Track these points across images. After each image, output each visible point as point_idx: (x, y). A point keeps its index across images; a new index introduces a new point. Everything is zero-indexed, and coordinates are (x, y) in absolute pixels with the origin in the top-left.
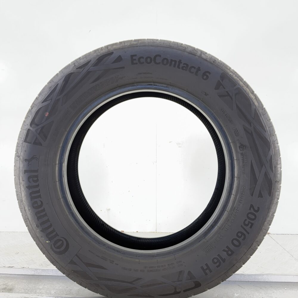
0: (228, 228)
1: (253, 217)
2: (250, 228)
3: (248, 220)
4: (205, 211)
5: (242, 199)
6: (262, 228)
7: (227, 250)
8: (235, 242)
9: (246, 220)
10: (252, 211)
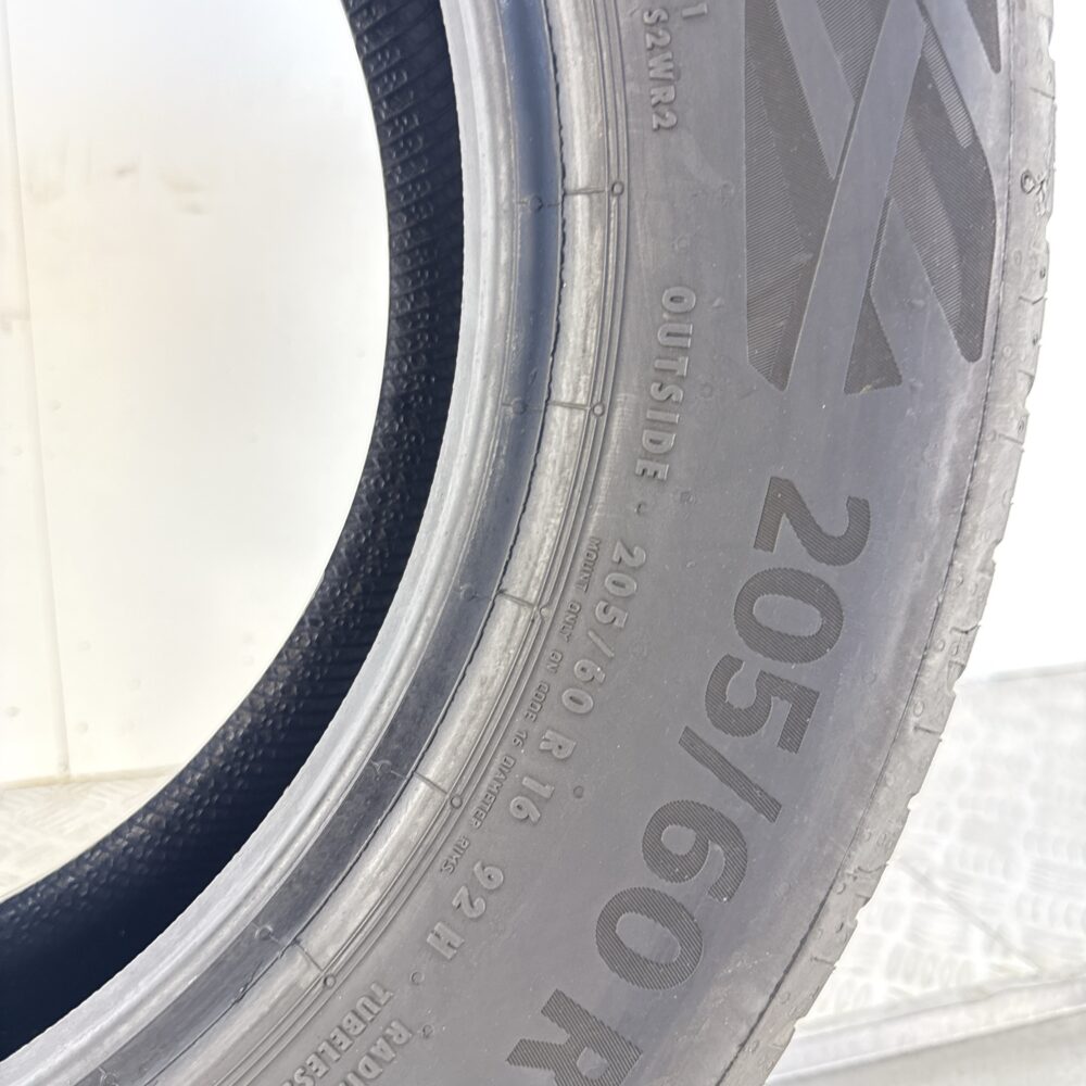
0: (546, 791)
1: (807, 621)
2: (782, 744)
3: (755, 663)
4: (314, 623)
5: (670, 440)
6: (904, 719)
7: (560, 1037)
8: (637, 932)
9: (729, 666)
10: (790, 550)
